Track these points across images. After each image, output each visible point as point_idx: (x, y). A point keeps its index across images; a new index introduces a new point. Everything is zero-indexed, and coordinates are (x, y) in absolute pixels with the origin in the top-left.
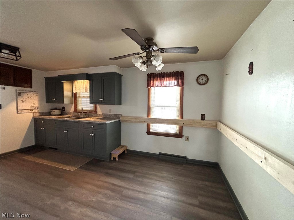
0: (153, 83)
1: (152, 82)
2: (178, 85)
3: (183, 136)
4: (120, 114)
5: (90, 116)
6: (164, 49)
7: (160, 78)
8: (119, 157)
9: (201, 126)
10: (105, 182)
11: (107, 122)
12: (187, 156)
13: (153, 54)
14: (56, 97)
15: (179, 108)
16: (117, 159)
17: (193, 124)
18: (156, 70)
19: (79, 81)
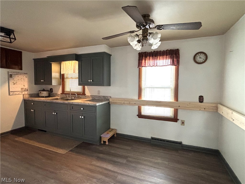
0: (145, 62)
1: (143, 61)
2: (173, 64)
3: (178, 120)
4: (109, 96)
5: (79, 98)
6: (162, 25)
7: (152, 56)
8: (109, 140)
9: (199, 109)
10: (98, 166)
11: (98, 104)
12: (182, 142)
13: (149, 31)
14: (44, 79)
15: (174, 89)
16: (107, 143)
17: (189, 107)
18: (152, 48)
19: (67, 62)
